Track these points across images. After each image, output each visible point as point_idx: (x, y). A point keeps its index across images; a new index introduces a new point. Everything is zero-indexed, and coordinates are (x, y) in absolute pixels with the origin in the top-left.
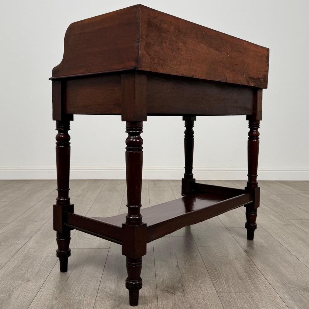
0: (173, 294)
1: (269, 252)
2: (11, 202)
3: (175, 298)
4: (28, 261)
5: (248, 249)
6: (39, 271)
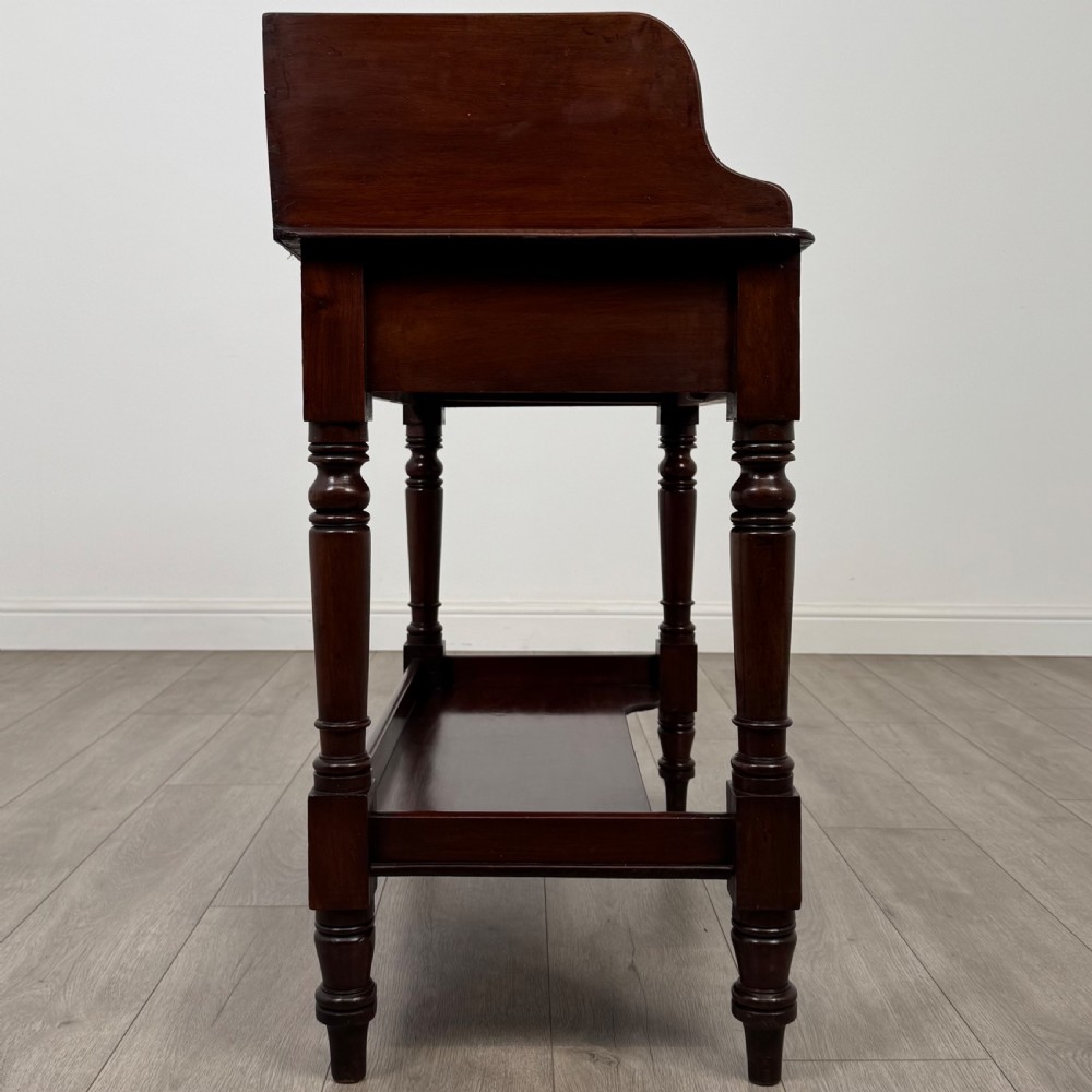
1: (975, 918)
3: (619, 1079)
4: (67, 951)
5: (899, 907)
6: (110, 989)
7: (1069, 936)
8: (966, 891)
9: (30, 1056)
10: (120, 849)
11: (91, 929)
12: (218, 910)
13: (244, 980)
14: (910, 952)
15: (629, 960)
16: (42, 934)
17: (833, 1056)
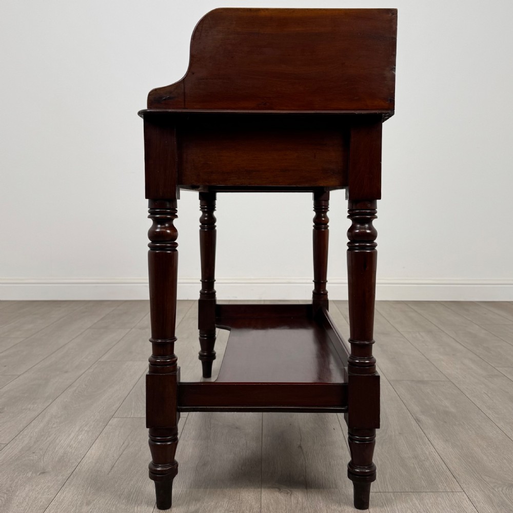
0: (289, 494)
1: (457, 423)
2: (27, 338)
3: (291, 501)
4: (47, 439)
5: (422, 417)
6: (64, 456)
7: (500, 432)
8: (453, 410)
9: (25, 489)
10: (75, 391)
11: (59, 428)
12: (116, 419)
13: (124, 453)
14: (427, 440)
15: (299, 443)
16: (36, 430)
17: (391, 490)
